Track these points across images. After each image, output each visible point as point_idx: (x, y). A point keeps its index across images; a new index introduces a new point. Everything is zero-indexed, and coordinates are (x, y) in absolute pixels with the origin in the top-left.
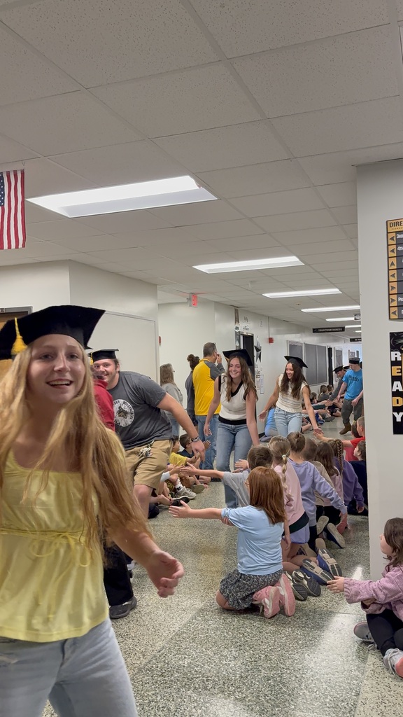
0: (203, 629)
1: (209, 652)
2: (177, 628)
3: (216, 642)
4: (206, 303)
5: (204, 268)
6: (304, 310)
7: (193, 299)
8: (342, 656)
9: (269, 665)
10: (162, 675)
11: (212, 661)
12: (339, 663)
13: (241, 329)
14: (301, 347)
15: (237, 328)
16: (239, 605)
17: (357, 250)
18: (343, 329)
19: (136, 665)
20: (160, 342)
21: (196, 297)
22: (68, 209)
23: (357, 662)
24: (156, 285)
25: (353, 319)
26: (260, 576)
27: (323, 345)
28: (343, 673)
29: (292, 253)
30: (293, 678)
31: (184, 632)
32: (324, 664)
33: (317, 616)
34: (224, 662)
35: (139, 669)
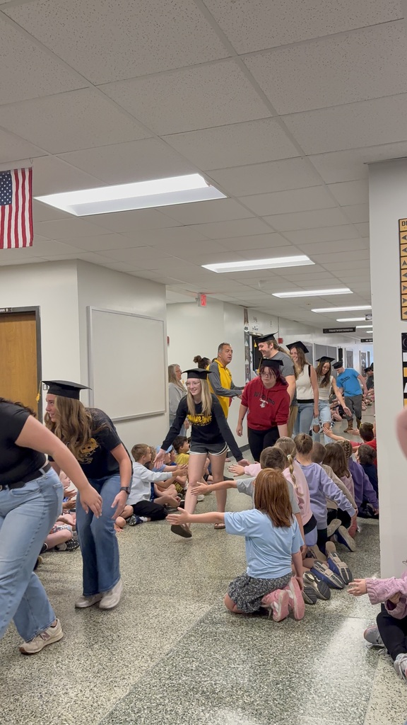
0: (211, 633)
1: (217, 656)
2: (185, 631)
3: (224, 646)
4: (215, 302)
5: (213, 267)
6: (314, 310)
7: (202, 299)
8: (351, 661)
9: (278, 669)
10: (170, 678)
11: (220, 665)
12: (349, 667)
13: (250, 330)
14: (312, 347)
15: (246, 328)
16: (247, 609)
17: (368, 248)
18: (354, 329)
19: (144, 668)
20: (168, 343)
21: (205, 296)
22: (77, 207)
23: (367, 667)
24: (165, 285)
25: (364, 319)
26: (269, 580)
27: (334, 345)
28: (352, 678)
29: (303, 253)
30: (302, 683)
31: (192, 636)
32: (333, 668)
33: (327, 620)
34: (233, 666)
35: (146, 672)
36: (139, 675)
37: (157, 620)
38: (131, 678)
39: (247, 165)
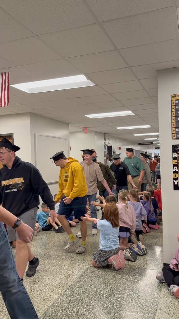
0: (89, 277)
1: (92, 287)
2: (78, 276)
3: (95, 282)
4: (91, 131)
5: (90, 116)
6: (134, 135)
7: (85, 130)
8: (150, 288)
9: (118, 292)
10: (71, 297)
11: (93, 291)
12: (149, 291)
15: (105, 143)
16: (101, 264)
17: (158, 108)
18: (152, 143)
19: (59, 292)
20: (70, 149)
21: (87, 129)
23: (157, 291)
24: (69, 124)
25: (156, 139)
26: (110, 250)
27: (143, 150)
28: (151, 296)
29: (129, 110)
30: (129, 298)
31: (81, 278)
32: (143, 292)
33: (140, 271)
34: (99, 291)
36: (57, 295)
37: (66, 271)
38: (54, 297)
39: (104, 71)
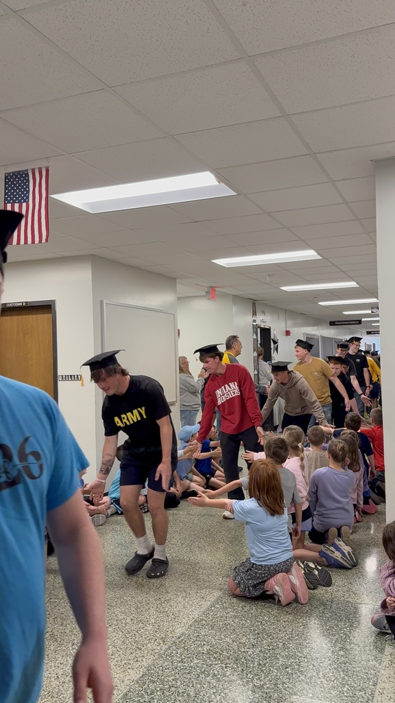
0: (222, 617)
1: (228, 640)
2: (197, 615)
3: (234, 630)
4: (224, 296)
5: (222, 262)
6: (320, 303)
7: (212, 293)
9: (287, 654)
10: (182, 661)
11: (231, 648)
13: (258, 322)
14: (318, 339)
15: (254, 321)
16: (250, 592)
17: (375, 244)
18: (360, 322)
19: (156, 651)
20: (179, 335)
21: (215, 290)
22: (91, 205)
23: (374, 652)
24: (175, 279)
25: (370, 312)
26: (271, 565)
28: (360, 663)
29: (310, 247)
30: (311, 667)
31: (203, 620)
34: (243, 650)
35: (159, 655)
36: (152, 657)
37: (169, 604)
38: (144, 660)
39: (256, 163)
